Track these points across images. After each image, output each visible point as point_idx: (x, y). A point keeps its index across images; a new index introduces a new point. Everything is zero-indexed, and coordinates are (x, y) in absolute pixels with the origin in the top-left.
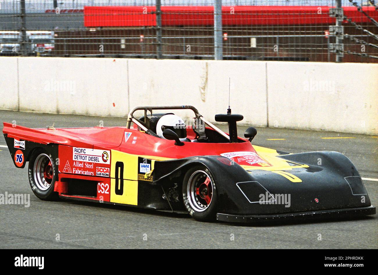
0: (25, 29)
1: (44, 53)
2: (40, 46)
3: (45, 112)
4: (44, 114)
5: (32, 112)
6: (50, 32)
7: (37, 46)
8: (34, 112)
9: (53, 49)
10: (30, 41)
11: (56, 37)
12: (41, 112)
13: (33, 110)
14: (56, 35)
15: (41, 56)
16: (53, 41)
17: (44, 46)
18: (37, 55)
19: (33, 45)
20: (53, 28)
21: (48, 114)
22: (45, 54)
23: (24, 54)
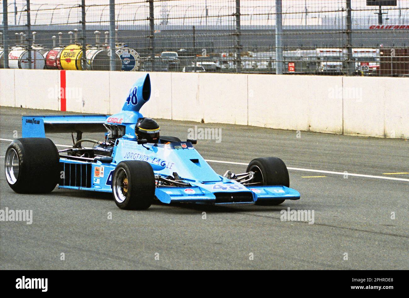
0: (351, 46)
1: (368, 72)
2: (364, 64)
3: (371, 136)
4: (370, 138)
5: (357, 135)
6: (374, 50)
7: (361, 64)
8: (359, 135)
9: (378, 68)
10: (354, 59)
11: (381, 55)
12: (367, 136)
13: (358, 134)
14: (382, 53)
15: (365, 75)
16: (378, 59)
17: (368, 64)
18: (362, 74)
19: (356, 64)
20: (378, 45)
21: (374, 138)
22: (369, 74)
23: (349, 73)
